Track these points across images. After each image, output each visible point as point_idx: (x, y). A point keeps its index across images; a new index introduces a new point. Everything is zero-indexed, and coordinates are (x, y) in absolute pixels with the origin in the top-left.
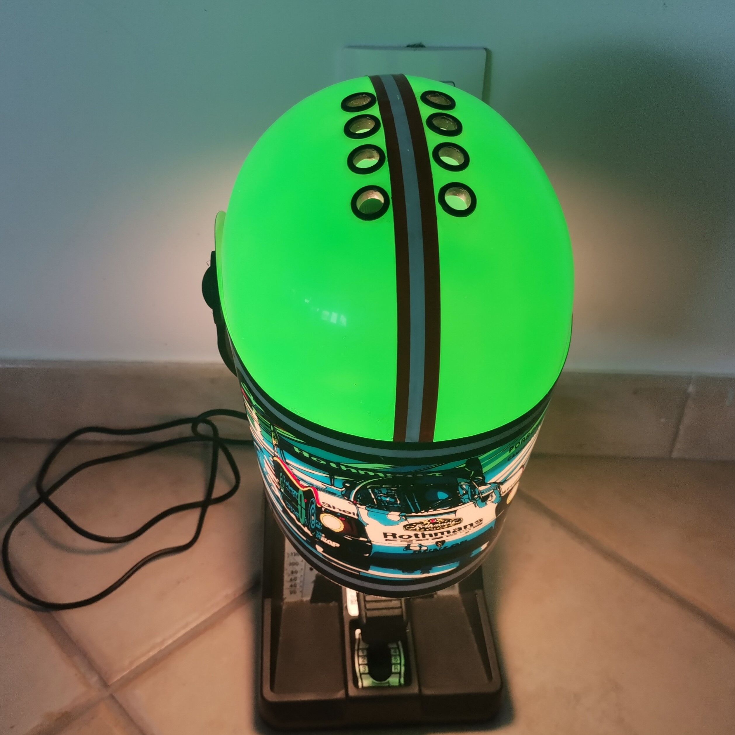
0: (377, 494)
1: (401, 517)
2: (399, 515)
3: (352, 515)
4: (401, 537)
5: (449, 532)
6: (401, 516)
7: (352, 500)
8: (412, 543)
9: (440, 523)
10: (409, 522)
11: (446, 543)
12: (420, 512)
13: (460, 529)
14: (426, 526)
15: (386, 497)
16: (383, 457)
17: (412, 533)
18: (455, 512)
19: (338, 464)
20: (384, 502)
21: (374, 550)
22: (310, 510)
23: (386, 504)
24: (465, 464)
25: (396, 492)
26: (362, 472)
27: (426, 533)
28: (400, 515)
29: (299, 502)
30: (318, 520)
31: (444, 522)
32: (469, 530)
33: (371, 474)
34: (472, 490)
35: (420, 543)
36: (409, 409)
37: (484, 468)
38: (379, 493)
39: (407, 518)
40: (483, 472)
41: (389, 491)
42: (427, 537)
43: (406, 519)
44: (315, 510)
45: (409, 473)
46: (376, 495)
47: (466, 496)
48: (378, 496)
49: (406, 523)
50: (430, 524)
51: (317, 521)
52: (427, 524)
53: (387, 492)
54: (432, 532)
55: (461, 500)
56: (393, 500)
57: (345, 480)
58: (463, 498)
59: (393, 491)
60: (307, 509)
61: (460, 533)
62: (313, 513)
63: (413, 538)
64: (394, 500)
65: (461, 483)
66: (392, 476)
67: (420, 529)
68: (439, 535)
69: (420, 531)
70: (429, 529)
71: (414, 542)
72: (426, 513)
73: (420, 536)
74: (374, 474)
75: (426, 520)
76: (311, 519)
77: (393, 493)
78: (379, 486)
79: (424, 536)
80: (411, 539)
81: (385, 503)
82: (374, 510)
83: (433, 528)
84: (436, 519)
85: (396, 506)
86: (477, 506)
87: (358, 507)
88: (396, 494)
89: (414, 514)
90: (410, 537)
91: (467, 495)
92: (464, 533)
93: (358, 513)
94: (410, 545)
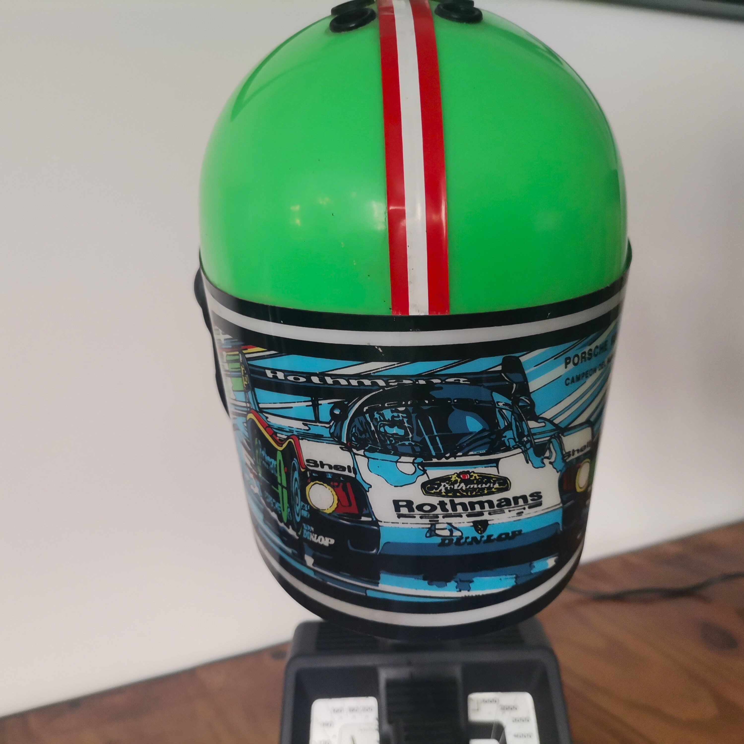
0: (378, 422)
1: (416, 465)
2: (413, 463)
3: (346, 473)
4: (420, 507)
5: (491, 504)
6: (416, 463)
7: (344, 440)
8: (437, 522)
9: (475, 481)
10: (429, 478)
11: (489, 527)
12: (443, 456)
13: (507, 501)
14: (456, 487)
15: (392, 426)
16: (381, 347)
17: (435, 500)
18: (496, 462)
19: (322, 375)
20: (389, 437)
21: (383, 540)
22: (292, 484)
23: (392, 441)
24: (501, 366)
25: (405, 415)
26: (354, 382)
27: (457, 500)
28: (415, 461)
29: (279, 481)
30: (304, 502)
31: (482, 483)
32: (523, 510)
33: (367, 382)
34: (518, 424)
35: (449, 522)
36: (408, 246)
37: (531, 381)
38: (381, 421)
39: (425, 468)
40: (531, 391)
41: (396, 414)
42: (460, 509)
43: (425, 472)
44: (299, 482)
45: (420, 376)
46: (378, 425)
47: (509, 434)
48: (380, 427)
49: (424, 479)
50: (460, 483)
51: (302, 503)
52: (456, 482)
53: (393, 417)
54: (466, 500)
55: (503, 439)
56: (401, 432)
57: (333, 405)
58: (505, 437)
59: (400, 414)
60: (288, 488)
61: (510, 511)
62: (297, 488)
63: (439, 511)
64: (403, 431)
65: (499, 404)
66: (396, 384)
67: (447, 491)
68: (478, 508)
69: (447, 496)
70: (460, 493)
71: (441, 519)
72: (452, 460)
73: (449, 507)
74: (371, 382)
75: (454, 474)
76: (295, 504)
77: (401, 418)
78: (380, 405)
79: (454, 507)
80: (435, 512)
81: (391, 439)
82: (376, 455)
83: (467, 491)
84: (468, 472)
85: (407, 443)
86: (530, 462)
87: (355, 454)
88: (405, 420)
89: (435, 460)
90: (433, 508)
91: (511, 431)
92: (514, 513)
93: (356, 467)
94: (435, 525)
